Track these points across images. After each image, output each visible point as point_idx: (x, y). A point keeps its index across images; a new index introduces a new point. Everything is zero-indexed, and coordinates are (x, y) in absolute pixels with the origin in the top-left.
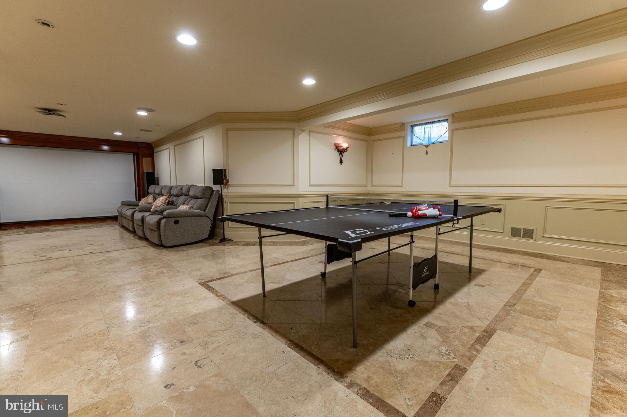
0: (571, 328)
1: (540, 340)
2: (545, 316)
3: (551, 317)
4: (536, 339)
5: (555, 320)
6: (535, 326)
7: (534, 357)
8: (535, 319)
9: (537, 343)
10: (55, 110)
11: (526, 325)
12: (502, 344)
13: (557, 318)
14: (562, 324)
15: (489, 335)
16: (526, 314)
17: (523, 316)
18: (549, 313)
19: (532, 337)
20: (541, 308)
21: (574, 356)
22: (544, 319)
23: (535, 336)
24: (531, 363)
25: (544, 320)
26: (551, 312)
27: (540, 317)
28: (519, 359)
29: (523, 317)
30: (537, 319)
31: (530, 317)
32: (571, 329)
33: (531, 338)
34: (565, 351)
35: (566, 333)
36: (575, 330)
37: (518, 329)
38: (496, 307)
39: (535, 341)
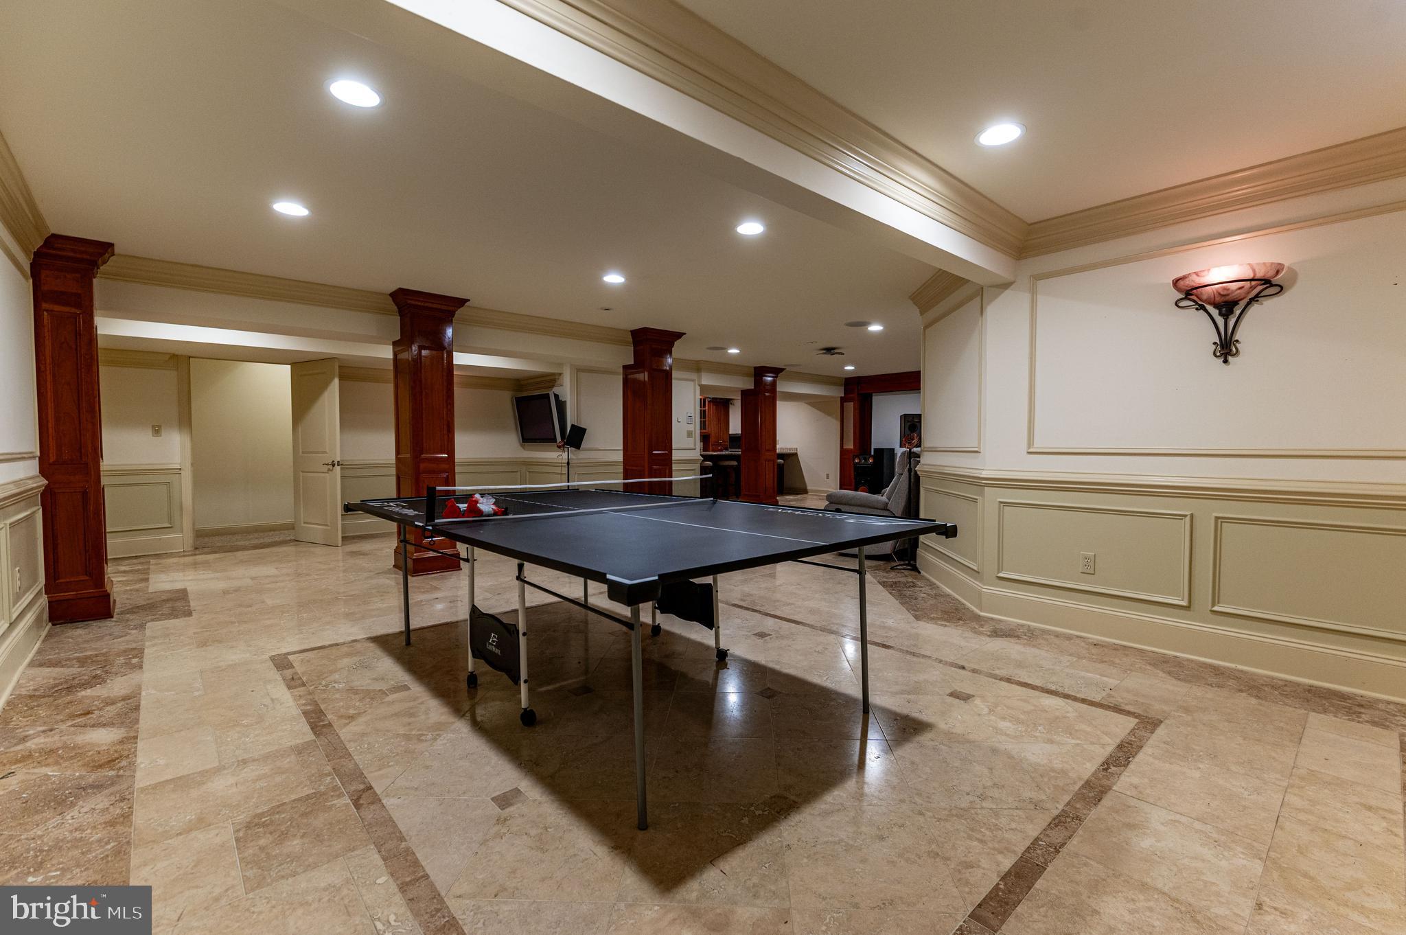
0: (194, 834)
1: (238, 765)
2: (264, 825)
3: (250, 832)
4: (245, 763)
5: (238, 831)
6: (265, 784)
7: (229, 740)
8: (278, 801)
9: (240, 759)
10: (834, 349)
11: (284, 776)
12: (284, 727)
13: (237, 840)
14: (217, 831)
15: (317, 726)
16: (307, 800)
17: (308, 791)
18: (262, 842)
19: (255, 763)
20: (295, 845)
21: (170, 777)
22: (262, 815)
23: (251, 767)
24: (228, 732)
25: (260, 811)
26: (262, 849)
27: (273, 814)
28: (247, 726)
29: (306, 788)
30: (274, 804)
31: (293, 797)
32: (189, 830)
33: (254, 760)
34: (189, 775)
35: (199, 811)
36: (180, 834)
37: (288, 760)
38: (376, 771)
39: (243, 760)
